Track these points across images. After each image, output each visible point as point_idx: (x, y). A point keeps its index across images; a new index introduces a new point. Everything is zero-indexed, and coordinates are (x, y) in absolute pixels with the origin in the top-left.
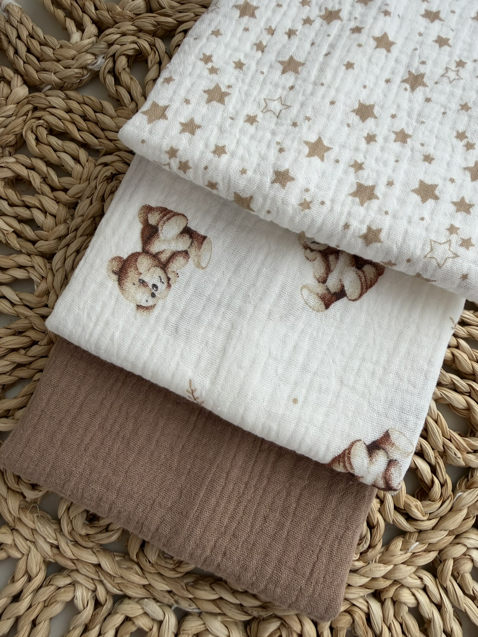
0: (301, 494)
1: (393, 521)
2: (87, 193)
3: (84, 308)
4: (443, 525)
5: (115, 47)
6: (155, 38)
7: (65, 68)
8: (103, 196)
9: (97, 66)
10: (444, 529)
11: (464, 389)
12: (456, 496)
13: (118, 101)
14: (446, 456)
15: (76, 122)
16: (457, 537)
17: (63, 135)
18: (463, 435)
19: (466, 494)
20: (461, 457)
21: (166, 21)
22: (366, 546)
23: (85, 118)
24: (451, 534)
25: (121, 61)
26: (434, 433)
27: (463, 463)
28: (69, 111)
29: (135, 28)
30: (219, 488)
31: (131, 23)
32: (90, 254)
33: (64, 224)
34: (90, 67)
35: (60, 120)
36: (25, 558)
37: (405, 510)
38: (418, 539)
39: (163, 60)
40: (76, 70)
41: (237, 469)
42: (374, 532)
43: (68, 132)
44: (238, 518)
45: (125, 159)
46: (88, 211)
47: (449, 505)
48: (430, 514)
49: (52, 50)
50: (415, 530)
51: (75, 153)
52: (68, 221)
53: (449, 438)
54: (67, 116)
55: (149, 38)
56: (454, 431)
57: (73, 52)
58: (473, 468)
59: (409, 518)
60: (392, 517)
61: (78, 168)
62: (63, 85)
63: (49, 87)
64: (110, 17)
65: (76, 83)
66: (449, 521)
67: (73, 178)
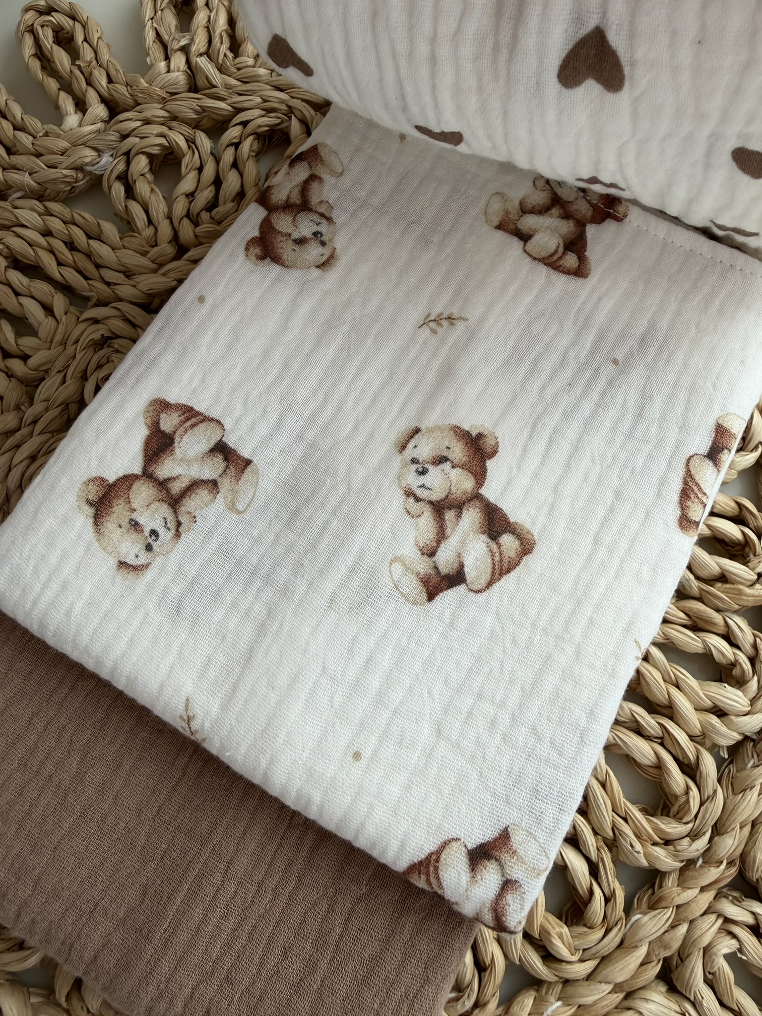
0: (353, 910)
1: (520, 959)
2: (58, 365)
3: (30, 557)
4: (605, 972)
5: (132, 140)
6: (195, 130)
7: (49, 167)
8: (86, 371)
9: (98, 168)
10: (605, 980)
11: (653, 732)
12: (630, 920)
13: (129, 223)
14: (617, 847)
15: (56, 252)
16: (629, 995)
17: (33, 270)
18: (648, 812)
19: (646, 918)
20: (642, 851)
21: (216, 106)
22: (469, 1004)
23: (71, 246)
24: (617, 989)
25: (138, 163)
26: (598, 806)
27: (644, 863)
28: (47, 233)
29: (166, 114)
30: (210, 890)
31: (161, 106)
32: (54, 465)
33: (15, 412)
34: (89, 168)
35: (31, 245)
37: (541, 940)
38: (561, 996)
39: (206, 164)
40: (65, 172)
41: (246, 856)
42: (485, 977)
43: (42, 266)
44: (237, 947)
45: (127, 315)
46: (56, 394)
47: (616, 935)
48: (584, 950)
49: (31, 138)
50: (556, 979)
51: (46, 300)
52: (22, 407)
53: (623, 815)
54: (41, 240)
55: (187, 130)
56: (633, 803)
57: (63, 144)
58: (663, 872)
59: (549, 957)
60: (519, 951)
61: (50, 321)
62: (43, 193)
63: (18, 194)
64: (128, 95)
65: (65, 191)
66: (615, 966)
67: (40, 339)
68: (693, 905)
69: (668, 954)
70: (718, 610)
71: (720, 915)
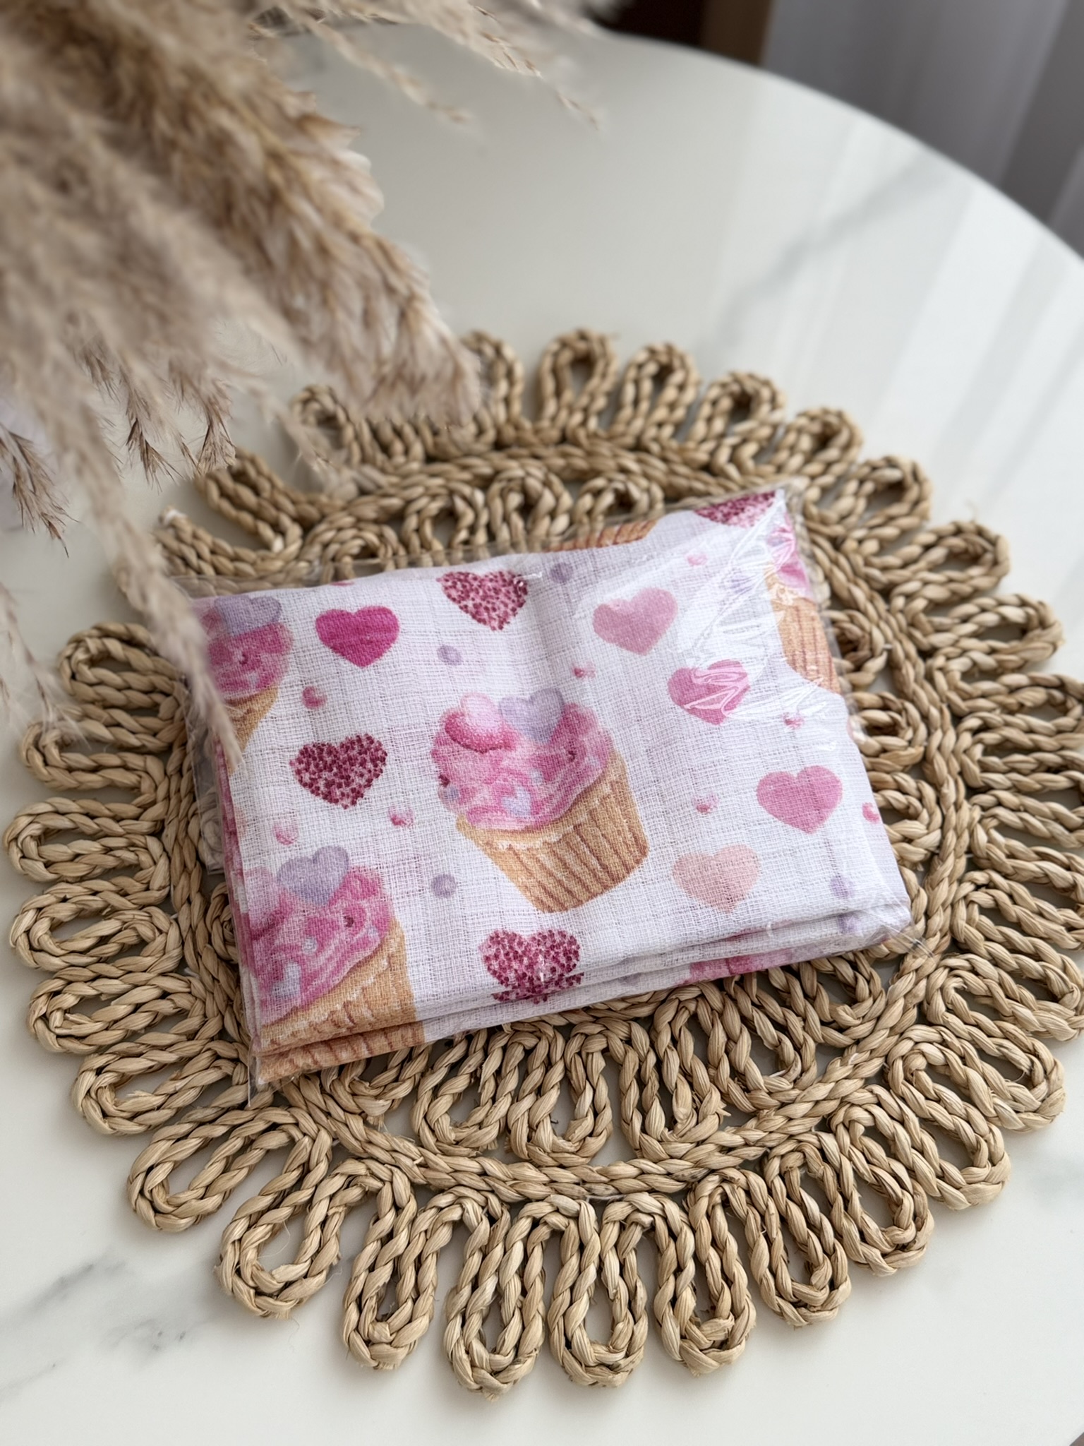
4: (881, 1025)
5: (334, 548)
6: (380, 526)
10: (884, 1029)
12: (888, 989)
16: (902, 1034)
19: (898, 984)
21: (390, 503)
24: (893, 1031)
29: (353, 519)
31: (346, 514)
36: (388, 1186)
37: (834, 1021)
38: (858, 1050)
42: (803, 1053)
47: (881, 1001)
48: (863, 1017)
49: (250, 566)
50: (852, 1040)
55: (375, 528)
57: (278, 564)
58: (901, 954)
59: (842, 1029)
60: (821, 1033)
64: (314, 511)
66: (887, 1017)
68: (926, 966)
69: (916, 1001)
70: (888, 773)
71: (946, 967)
